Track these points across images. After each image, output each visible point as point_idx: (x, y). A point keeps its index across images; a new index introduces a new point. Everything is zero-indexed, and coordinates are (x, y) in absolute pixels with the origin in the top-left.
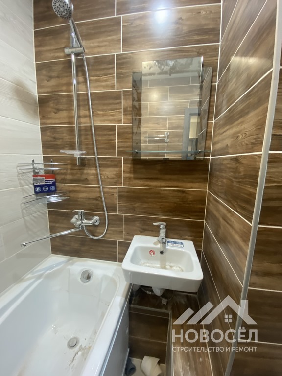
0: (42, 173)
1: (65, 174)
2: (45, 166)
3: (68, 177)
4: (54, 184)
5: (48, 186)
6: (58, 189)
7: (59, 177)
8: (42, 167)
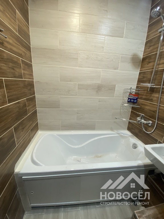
0: (134, 93)
1: (143, 95)
2: (136, 90)
3: (144, 97)
4: (137, 99)
5: (134, 99)
6: (138, 102)
7: (140, 96)
8: (134, 91)
